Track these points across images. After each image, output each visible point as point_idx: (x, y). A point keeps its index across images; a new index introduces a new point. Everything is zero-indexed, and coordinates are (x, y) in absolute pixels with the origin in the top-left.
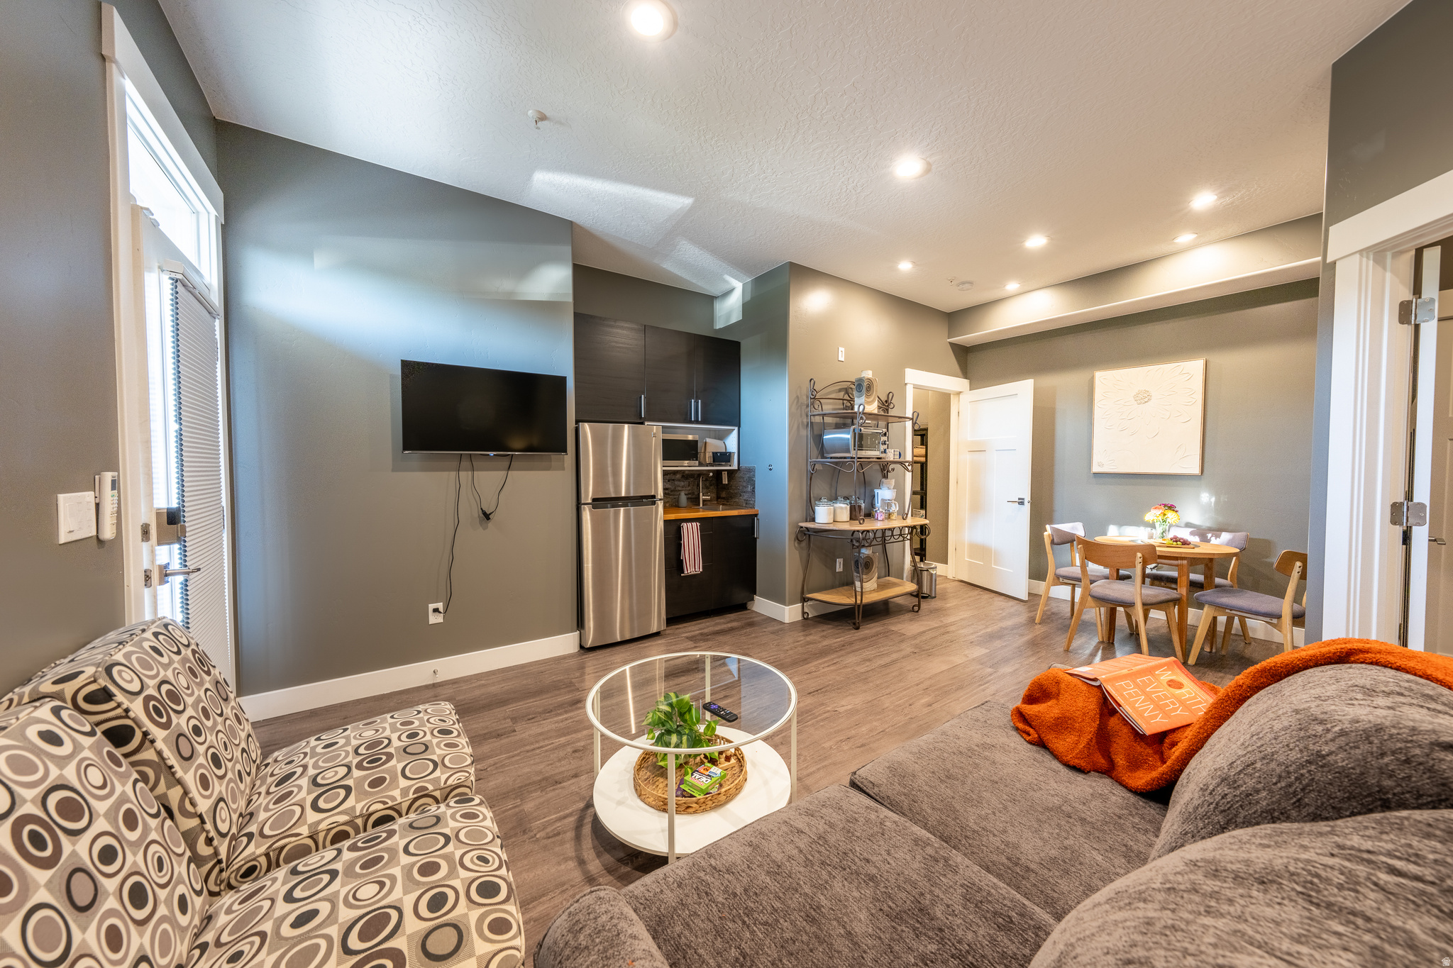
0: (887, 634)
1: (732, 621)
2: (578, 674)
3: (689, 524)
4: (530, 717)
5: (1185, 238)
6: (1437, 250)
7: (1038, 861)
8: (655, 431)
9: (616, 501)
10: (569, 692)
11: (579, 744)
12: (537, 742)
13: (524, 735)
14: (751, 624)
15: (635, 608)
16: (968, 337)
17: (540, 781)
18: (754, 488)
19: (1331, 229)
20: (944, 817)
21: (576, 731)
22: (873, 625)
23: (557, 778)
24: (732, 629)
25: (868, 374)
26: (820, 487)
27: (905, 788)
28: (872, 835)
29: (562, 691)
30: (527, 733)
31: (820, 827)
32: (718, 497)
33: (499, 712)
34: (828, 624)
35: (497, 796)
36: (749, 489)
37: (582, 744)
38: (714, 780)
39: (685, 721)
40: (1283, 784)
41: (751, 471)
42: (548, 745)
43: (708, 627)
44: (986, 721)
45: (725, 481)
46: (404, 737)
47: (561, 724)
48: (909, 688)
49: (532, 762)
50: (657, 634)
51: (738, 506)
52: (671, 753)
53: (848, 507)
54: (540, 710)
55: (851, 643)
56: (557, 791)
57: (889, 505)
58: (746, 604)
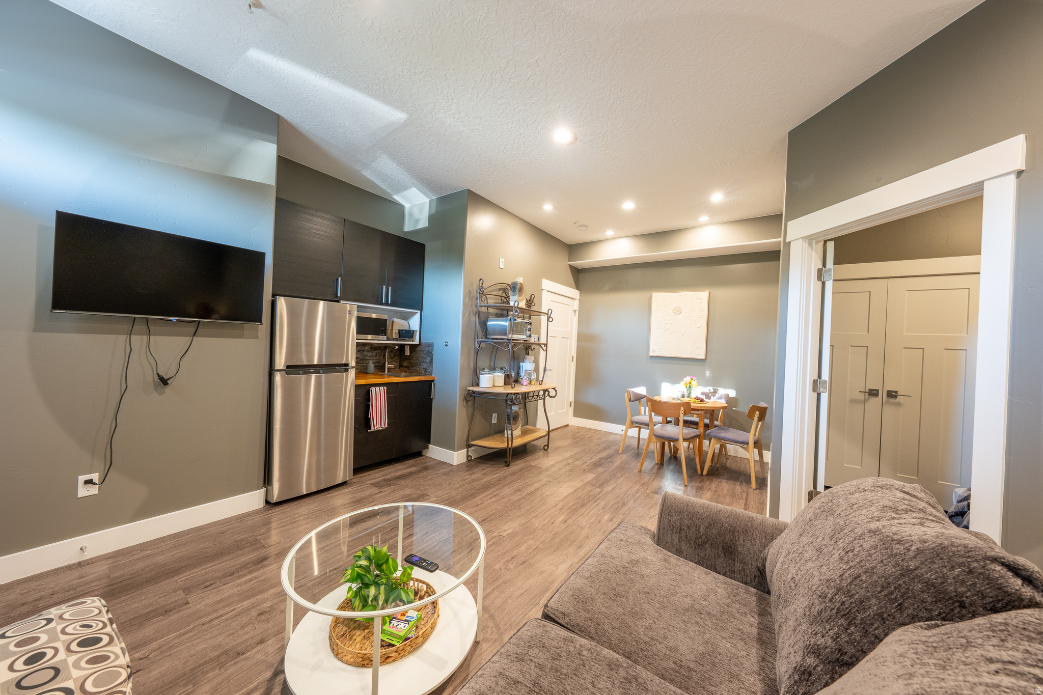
0: (529, 468)
1: (410, 466)
2: (263, 531)
3: (377, 388)
4: (207, 585)
5: (704, 218)
6: (833, 242)
7: (694, 659)
8: (350, 311)
9: (308, 369)
10: (254, 550)
11: (265, 605)
12: (215, 611)
13: (199, 606)
14: (426, 468)
15: (322, 463)
16: (580, 263)
17: (218, 656)
18: (432, 359)
19: (789, 223)
20: (622, 635)
21: (261, 592)
22: (518, 462)
23: (239, 649)
24: (411, 474)
25: (520, 280)
26: (483, 361)
27: (588, 613)
28: (576, 670)
29: (246, 550)
30: (203, 603)
31: (532, 672)
32: (401, 366)
33: (167, 585)
34: (486, 464)
35: (162, 687)
36: (428, 360)
37: (269, 604)
38: (411, 624)
39: (382, 571)
40: (886, 592)
41: (431, 346)
42: (228, 613)
43: (390, 473)
44: (627, 540)
45: (407, 353)
46: (19, 665)
47: (244, 587)
48: (550, 510)
49: (209, 636)
50: (344, 484)
51: (418, 374)
52: (378, 616)
53: (504, 375)
54: (220, 574)
55: (505, 478)
56: (239, 664)
57: (530, 374)
58: (421, 451)
